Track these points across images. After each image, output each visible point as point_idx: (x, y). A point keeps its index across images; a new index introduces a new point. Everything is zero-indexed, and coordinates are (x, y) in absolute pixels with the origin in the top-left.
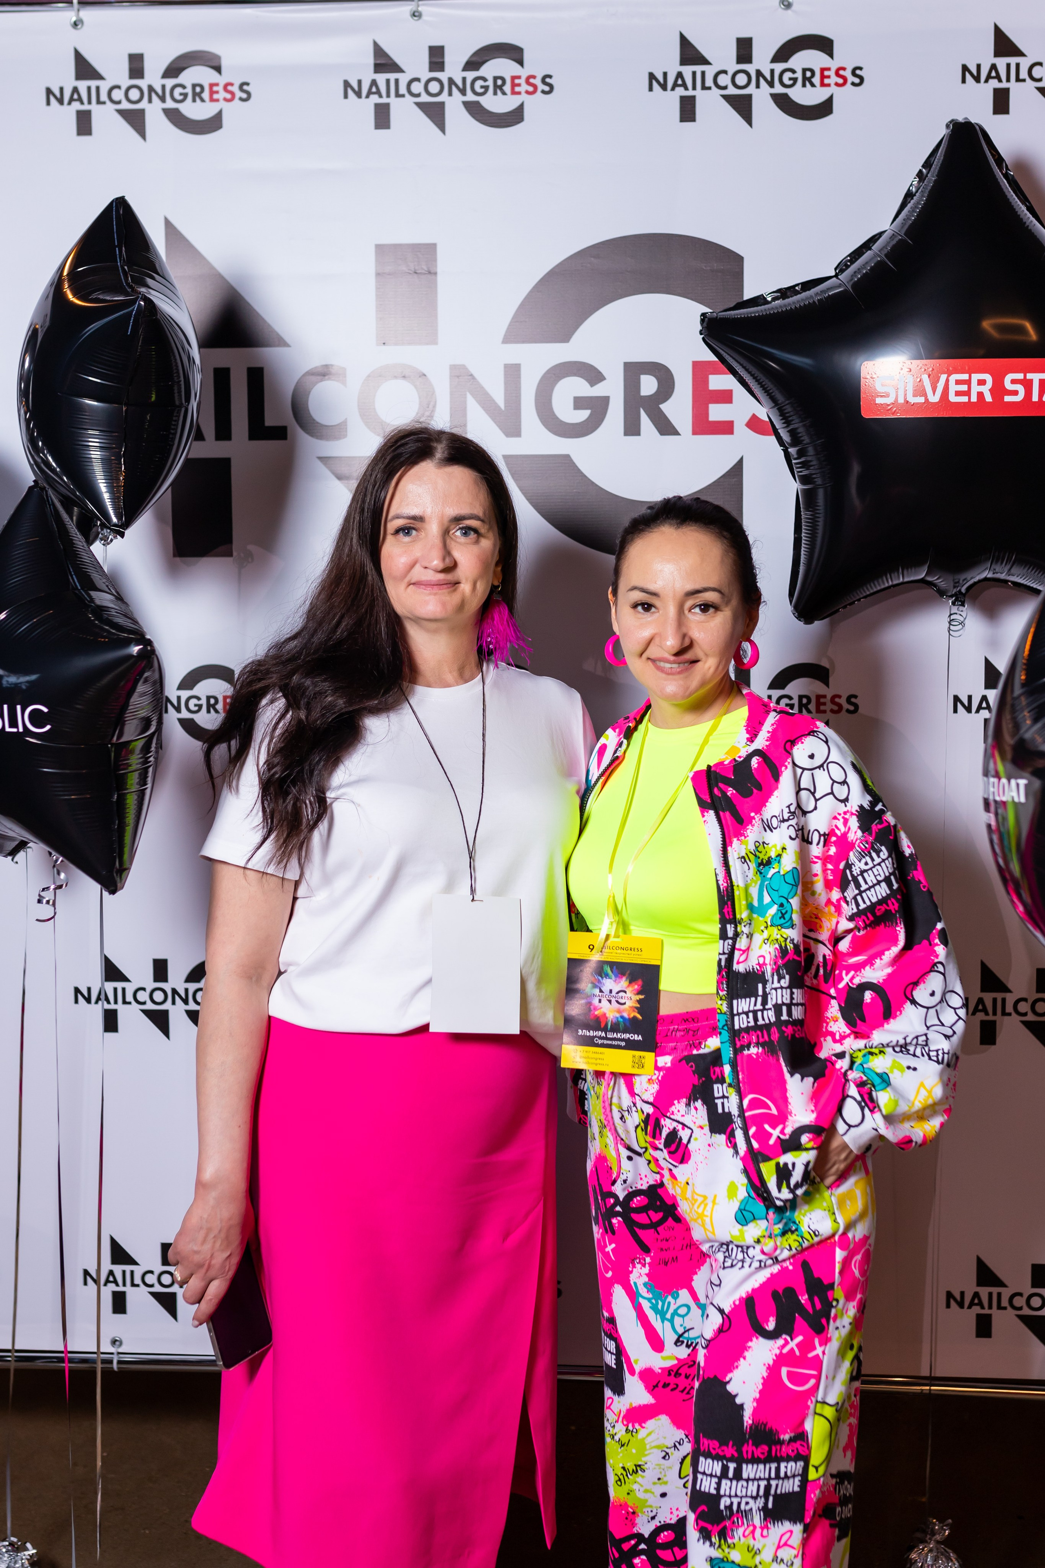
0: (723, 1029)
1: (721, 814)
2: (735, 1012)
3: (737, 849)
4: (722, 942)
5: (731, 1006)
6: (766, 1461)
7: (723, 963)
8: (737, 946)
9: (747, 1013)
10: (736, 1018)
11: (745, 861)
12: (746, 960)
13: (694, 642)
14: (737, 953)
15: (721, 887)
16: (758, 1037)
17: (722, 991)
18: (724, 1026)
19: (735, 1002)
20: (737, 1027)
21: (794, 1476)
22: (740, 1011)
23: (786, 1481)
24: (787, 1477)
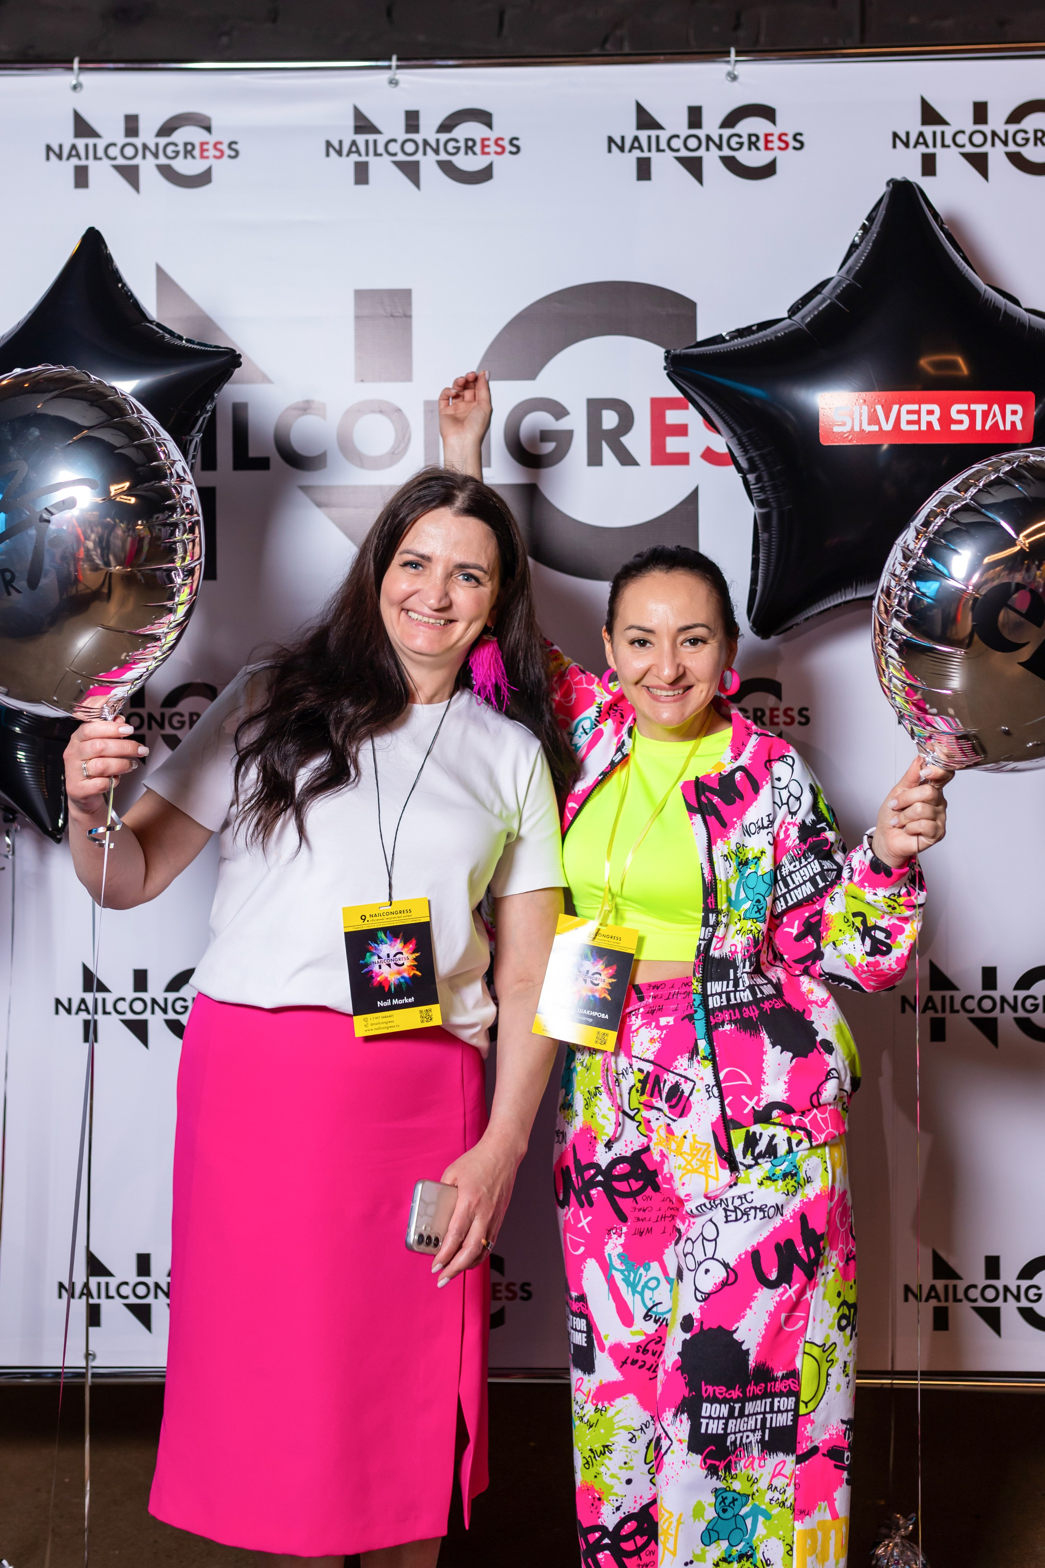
0: (698, 1007)
1: (707, 817)
2: (709, 993)
3: (720, 848)
4: (704, 928)
5: (704, 988)
6: (761, 1397)
7: (702, 949)
8: (716, 934)
9: (720, 994)
10: (710, 999)
11: (727, 859)
12: (721, 947)
13: (687, 672)
14: (715, 940)
15: (706, 880)
16: (730, 1014)
17: (699, 973)
18: (699, 1005)
19: (709, 984)
20: (711, 1006)
21: (787, 1411)
22: (714, 992)
23: (779, 1415)
24: (780, 1411)
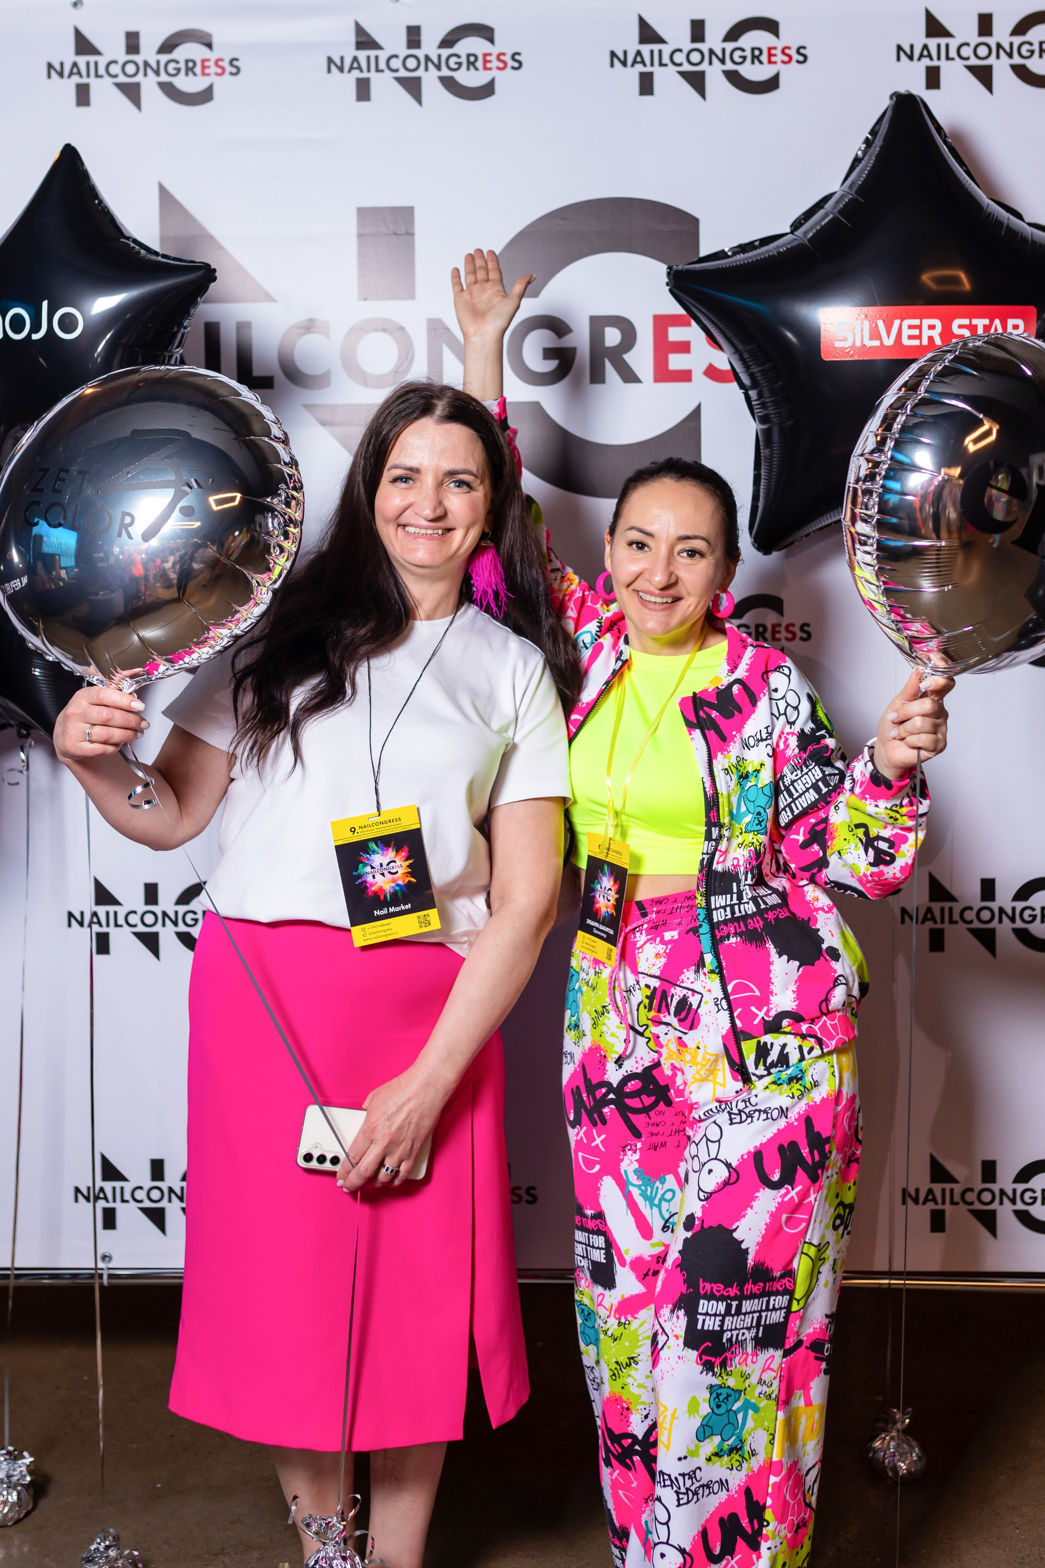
0: (703, 922)
1: (706, 731)
2: (712, 908)
3: (721, 763)
4: (707, 843)
5: (709, 902)
6: (759, 1297)
7: (705, 863)
8: (719, 848)
9: (724, 908)
10: (715, 913)
11: (728, 772)
12: (724, 861)
13: (680, 581)
14: (718, 854)
15: (708, 794)
16: (735, 927)
17: (703, 889)
18: (704, 919)
19: (713, 898)
20: (715, 920)
21: (781, 1309)
22: (718, 906)
23: (774, 1312)
24: (774, 1309)
